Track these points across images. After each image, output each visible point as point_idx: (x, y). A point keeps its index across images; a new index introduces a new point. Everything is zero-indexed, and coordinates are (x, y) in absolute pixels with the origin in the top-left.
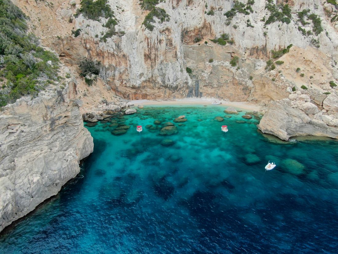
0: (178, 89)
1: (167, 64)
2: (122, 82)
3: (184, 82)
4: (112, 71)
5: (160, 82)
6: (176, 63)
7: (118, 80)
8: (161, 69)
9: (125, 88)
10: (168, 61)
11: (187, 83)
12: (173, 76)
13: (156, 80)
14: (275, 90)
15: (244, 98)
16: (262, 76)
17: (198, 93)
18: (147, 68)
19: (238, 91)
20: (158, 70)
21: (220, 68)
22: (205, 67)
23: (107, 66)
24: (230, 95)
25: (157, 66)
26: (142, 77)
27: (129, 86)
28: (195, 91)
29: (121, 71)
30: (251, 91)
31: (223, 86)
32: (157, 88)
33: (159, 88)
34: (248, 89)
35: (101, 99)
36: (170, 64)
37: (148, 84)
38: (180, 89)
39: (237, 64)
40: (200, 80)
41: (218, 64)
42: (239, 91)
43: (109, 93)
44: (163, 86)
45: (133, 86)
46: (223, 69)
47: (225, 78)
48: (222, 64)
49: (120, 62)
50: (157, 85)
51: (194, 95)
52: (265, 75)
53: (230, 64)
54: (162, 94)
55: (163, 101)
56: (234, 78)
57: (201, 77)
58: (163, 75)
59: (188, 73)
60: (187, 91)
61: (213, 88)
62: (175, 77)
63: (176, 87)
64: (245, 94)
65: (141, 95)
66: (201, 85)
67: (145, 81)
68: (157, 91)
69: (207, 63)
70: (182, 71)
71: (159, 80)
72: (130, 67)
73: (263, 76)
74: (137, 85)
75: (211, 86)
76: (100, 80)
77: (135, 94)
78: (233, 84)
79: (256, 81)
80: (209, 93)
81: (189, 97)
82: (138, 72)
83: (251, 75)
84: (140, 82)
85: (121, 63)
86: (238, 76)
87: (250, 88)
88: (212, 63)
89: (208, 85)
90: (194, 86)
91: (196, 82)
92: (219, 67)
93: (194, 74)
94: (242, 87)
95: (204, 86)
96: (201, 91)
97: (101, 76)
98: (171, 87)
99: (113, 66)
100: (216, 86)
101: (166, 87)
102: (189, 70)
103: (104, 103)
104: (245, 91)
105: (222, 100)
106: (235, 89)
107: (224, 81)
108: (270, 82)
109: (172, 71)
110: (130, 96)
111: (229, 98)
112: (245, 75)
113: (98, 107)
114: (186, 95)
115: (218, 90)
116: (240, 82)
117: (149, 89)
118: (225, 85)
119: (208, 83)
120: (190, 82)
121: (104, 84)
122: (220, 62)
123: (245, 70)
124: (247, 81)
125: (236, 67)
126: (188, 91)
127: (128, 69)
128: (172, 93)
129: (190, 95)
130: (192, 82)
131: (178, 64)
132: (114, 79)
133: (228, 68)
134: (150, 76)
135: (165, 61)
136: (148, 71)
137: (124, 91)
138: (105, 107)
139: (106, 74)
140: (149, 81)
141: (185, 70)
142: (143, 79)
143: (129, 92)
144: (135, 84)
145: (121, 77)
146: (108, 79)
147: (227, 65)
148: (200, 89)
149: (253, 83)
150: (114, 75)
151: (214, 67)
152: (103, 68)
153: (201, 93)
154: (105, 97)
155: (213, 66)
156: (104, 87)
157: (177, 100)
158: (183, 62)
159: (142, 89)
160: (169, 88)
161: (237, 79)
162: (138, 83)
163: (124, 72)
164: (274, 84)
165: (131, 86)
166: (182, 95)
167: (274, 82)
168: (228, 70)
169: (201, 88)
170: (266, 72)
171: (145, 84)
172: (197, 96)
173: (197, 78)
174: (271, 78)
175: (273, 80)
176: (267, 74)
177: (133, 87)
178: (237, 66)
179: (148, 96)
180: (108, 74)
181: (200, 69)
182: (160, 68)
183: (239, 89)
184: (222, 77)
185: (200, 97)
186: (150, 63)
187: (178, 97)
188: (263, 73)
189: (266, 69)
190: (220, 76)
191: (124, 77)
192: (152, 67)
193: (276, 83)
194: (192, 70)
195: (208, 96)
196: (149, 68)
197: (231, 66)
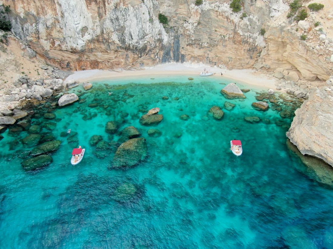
0: (147, 51)
1: (127, 10)
2: (53, 43)
3: (156, 38)
4: (32, 25)
5: (117, 42)
6: (141, 7)
7: (45, 40)
8: (117, 19)
9: (59, 52)
10: (127, 4)
11: (160, 40)
12: (138, 30)
13: (109, 39)
14: (304, 56)
15: (249, 63)
16: (282, 29)
17: (178, 55)
18: (92, 17)
19: (241, 53)
20: (111, 20)
21: (213, 15)
22: (189, 12)
23: (22, 15)
24: (228, 60)
25: (109, 15)
26: (86, 34)
27: (65, 49)
28: (174, 52)
29: (49, 24)
30: (260, 52)
31: (217, 45)
32: (113, 52)
33: (116, 51)
34: (257, 51)
35: (17, 76)
36: (131, 9)
37: (97, 45)
38: (150, 50)
39: (242, 8)
40: (181, 34)
41: (210, 8)
42: (243, 52)
43: (33, 62)
44: (123, 48)
45: (72, 49)
46: (219, 17)
47: (222, 31)
48: (217, 9)
49: (43, 8)
50: (112, 47)
51: (173, 58)
52: (289, 28)
53: (231, 7)
54: (122, 60)
55: (124, 71)
56: (235, 33)
57: (182, 30)
58: (121, 30)
59: (161, 24)
60: (162, 53)
61: (201, 47)
62: (141, 31)
63: (144, 49)
64: (251, 58)
65: (88, 63)
66: (183, 43)
67: (92, 41)
68: (113, 56)
69: (193, 5)
70: (151, 20)
71: (115, 38)
72: (63, 16)
73: (285, 29)
74: (79, 48)
75: (199, 44)
76: (15, 40)
77: (79, 61)
78: (234, 42)
79: (271, 37)
80: (196, 56)
81: (165, 61)
82: (77, 26)
83: (263, 27)
84: (83, 42)
85: (46, 9)
86: (243, 29)
87: (260, 48)
88: (200, 6)
89: (194, 44)
90: (172, 45)
91: (174, 39)
92: (212, 13)
93: (171, 24)
94: (247, 47)
95: (187, 45)
96: (183, 53)
97: (15, 33)
98: (136, 48)
99: (33, 15)
100: (206, 45)
101: (127, 49)
102: (163, 19)
103: (23, 84)
104: (251, 53)
105: (215, 67)
106: (237, 49)
107: (220, 37)
108: (297, 42)
109: (135, 21)
110: (72, 64)
111: (226, 64)
112: (254, 28)
113: (12, 93)
114: (159, 59)
115: (210, 51)
116: (245, 40)
117: (100, 54)
118: (221, 43)
119: (194, 40)
120: (166, 39)
121: (22, 48)
122: (213, 5)
123: (255, 17)
124: (257, 38)
125: (240, 14)
126: (164, 54)
127: (60, 19)
128: (138, 58)
129: (166, 59)
130: (169, 37)
131: (144, 9)
132: (39, 38)
133: (227, 14)
134: (98, 32)
135: (122, 4)
136: (94, 23)
137: (60, 57)
138: (24, 91)
139: (23, 29)
140: (98, 41)
141: (157, 18)
142: (87, 37)
143: (68, 59)
144: (74, 46)
145: (49, 35)
146: (29, 38)
147: (226, 9)
148: (181, 50)
149: (265, 40)
150: (37, 32)
151: (204, 14)
152: (16, 19)
153: (183, 56)
154: (26, 72)
155: (202, 11)
156: (23, 52)
157: (146, 68)
158: (154, 5)
159: (88, 54)
160: (132, 50)
161: (241, 34)
162: (80, 43)
163: (54, 25)
164: (305, 46)
165: (69, 48)
166: (154, 60)
167: (305, 42)
168: (227, 18)
169: (183, 48)
170: (290, 23)
171: (92, 46)
172: (177, 61)
173: (177, 32)
174: (299, 34)
175: (303, 38)
176: (292, 26)
177: (74, 51)
178: (242, 11)
179: (100, 64)
180: (27, 30)
181: (181, 16)
182: (115, 16)
183: (243, 50)
184: (217, 29)
185: (182, 62)
186: (96, 9)
187: (148, 64)
188: (284, 25)
189: (289, 17)
190: (214, 29)
191: (55, 34)
192: (100, 16)
193: (308, 44)
194: (168, 18)
195: (194, 61)
196: (96, 19)
197: (233, 11)
